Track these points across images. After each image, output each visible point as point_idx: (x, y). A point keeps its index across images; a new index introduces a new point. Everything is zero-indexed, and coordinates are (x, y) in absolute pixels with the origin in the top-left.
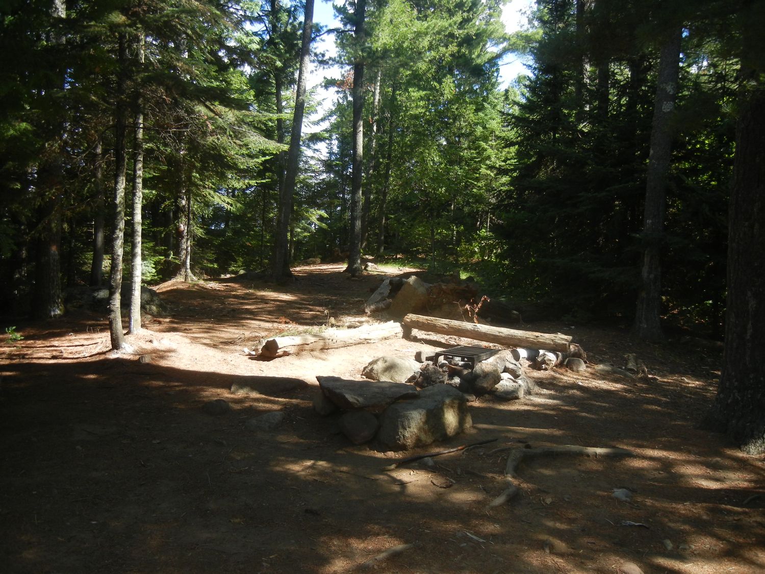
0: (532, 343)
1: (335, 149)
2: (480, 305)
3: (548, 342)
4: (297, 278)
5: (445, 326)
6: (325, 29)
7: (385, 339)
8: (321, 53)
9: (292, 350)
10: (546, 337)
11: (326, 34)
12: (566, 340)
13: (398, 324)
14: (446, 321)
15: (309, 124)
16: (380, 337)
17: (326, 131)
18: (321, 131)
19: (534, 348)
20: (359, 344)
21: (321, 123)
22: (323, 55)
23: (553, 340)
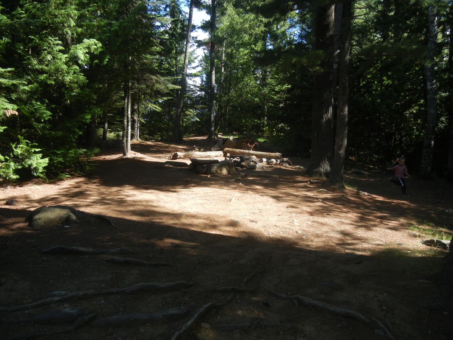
0: (268, 156)
1: (205, 79)
2: (254, 145)
3: (273, 155)
4: (185, 141)
5: (239, 152)
6: (197, 27)
7: (217, 156)
8: (195, 37)
9: (182, 157)
10: (273, 154)
11: (197, 29)
12: (279, 155)
13: (222, 152)
14: (239, 150)
15: (191, 68)
16: (214, 155)
17: (199, 72)
18: (197, 72)
19: (269, 158)
20: (206, 157)
21: (197, 68)
22: (196, 38)
23: (275, 155)
